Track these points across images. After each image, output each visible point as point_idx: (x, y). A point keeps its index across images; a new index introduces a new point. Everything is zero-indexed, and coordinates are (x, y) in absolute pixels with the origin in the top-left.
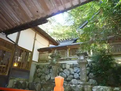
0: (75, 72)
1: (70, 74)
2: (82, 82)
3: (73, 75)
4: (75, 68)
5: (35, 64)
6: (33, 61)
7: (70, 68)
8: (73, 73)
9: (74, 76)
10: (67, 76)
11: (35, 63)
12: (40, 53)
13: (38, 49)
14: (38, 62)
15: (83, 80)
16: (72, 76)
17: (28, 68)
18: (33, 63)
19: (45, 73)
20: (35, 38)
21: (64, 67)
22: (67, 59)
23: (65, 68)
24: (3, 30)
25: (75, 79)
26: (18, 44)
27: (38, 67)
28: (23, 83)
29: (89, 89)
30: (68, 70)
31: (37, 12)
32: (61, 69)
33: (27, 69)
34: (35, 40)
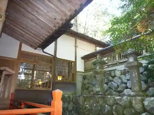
0: (128, 80)
1: (122, 83)
2: (134, 93)
3: (126, 83)
4: (127, 74)
5: (81, 75)
6: (78, 72)
7: (121, 74)
8: (126, 81)
9: (128, 85)
10: (118, 85)
11: (81, 73)
12: (86, 61)
13: (82, 57)
14: (84, 71)
15: (135, 89)
16: (124, 85)
17: (73, 80)
18: (78, 73)
19: (92, 84)
20: (75, 45)
21: (113, 74)
22: (116, 64)
23: (115, 76)
24: (37, 46)
25: (128, 89)
26: (57, 56)
27: (84, 78)
28: (68, 97)
29: (138, 102)
30: (119, 78)
31: (55, 19)
32: (110, 78)
33: (72, 82)
34: (76, 47)
